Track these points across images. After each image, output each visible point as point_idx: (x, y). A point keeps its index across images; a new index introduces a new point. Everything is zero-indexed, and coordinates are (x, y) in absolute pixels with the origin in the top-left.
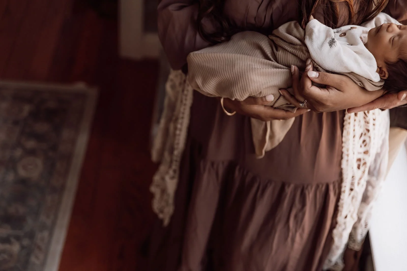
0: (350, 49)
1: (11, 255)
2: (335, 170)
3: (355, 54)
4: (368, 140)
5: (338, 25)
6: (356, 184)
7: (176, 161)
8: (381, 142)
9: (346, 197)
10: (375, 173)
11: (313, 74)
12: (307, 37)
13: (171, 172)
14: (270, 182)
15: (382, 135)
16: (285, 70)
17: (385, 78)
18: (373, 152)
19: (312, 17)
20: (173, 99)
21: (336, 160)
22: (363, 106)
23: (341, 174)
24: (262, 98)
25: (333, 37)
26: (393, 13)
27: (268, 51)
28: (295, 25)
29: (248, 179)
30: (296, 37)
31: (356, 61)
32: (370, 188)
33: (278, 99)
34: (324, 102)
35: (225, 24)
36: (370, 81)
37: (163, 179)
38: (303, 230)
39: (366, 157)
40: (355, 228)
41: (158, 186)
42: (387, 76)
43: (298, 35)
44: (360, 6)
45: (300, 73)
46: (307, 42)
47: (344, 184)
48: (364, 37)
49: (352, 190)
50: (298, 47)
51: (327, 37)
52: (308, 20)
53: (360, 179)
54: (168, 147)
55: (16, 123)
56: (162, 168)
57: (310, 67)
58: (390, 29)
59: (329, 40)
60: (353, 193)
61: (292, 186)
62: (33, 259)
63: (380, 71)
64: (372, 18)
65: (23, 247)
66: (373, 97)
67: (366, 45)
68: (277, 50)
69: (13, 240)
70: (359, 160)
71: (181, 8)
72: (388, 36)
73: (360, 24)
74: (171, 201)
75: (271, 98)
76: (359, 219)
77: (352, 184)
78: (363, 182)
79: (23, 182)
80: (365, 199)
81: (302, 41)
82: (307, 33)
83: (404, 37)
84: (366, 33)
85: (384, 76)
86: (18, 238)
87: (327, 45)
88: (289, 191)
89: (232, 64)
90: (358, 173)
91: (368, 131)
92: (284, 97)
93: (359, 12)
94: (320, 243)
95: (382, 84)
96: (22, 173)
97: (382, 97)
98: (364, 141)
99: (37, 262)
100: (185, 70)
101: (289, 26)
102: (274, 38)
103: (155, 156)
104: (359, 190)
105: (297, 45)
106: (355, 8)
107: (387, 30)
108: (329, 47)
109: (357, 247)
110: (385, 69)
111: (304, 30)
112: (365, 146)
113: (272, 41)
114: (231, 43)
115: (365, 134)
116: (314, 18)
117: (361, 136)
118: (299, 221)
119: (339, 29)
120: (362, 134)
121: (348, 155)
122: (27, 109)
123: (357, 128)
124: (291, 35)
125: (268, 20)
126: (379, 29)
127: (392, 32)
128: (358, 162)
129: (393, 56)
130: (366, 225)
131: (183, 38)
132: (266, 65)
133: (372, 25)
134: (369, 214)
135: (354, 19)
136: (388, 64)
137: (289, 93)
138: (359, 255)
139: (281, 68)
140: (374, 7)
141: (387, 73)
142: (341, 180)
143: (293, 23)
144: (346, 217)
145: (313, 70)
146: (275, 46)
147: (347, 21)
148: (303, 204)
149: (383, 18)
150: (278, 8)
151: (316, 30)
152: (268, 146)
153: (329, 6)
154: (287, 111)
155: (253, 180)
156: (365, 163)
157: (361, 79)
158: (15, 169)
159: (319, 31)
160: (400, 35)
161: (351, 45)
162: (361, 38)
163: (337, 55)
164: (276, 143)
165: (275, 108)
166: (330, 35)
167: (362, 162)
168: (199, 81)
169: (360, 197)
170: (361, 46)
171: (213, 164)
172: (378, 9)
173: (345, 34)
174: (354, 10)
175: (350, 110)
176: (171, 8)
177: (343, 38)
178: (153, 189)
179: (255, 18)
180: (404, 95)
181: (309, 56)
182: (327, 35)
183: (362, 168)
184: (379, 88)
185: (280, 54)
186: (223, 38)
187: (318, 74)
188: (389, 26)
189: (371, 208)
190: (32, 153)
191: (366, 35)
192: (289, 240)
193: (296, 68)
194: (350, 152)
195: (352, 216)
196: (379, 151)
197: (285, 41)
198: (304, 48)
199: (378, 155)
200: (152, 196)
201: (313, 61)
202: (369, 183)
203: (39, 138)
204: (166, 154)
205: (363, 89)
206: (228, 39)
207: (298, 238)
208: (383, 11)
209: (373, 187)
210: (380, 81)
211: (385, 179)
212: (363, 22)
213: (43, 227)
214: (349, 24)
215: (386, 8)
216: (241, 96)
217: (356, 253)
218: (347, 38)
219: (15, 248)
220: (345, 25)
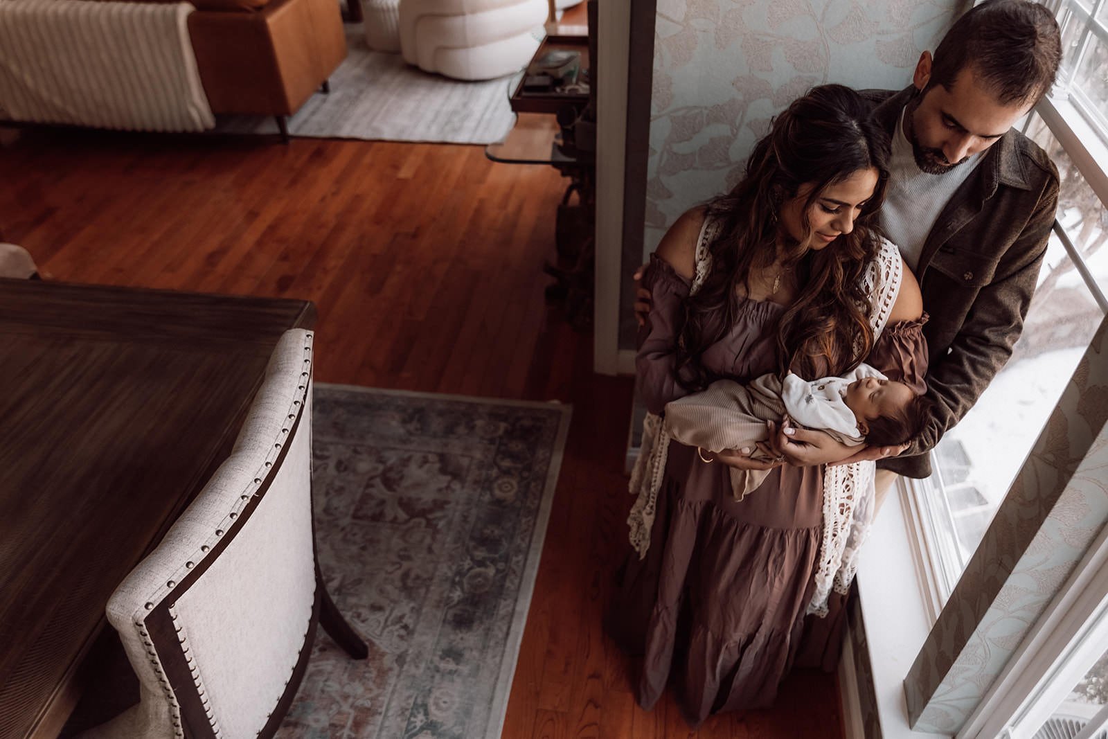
0: (827, 405)
1: (486, 579)
2: (817, 516)
3: (833, 410)
4: (851, 485)
5: (817, 377)
6: (839, 530)
7: (653, 498)
8: (866, 486)
9: (828, 543)
10: (861, 517)
11: (789, 431)
12: (784, 392)
13: (648, 508)
14: (748, 525)
15: (867, 479)
16: (761, 425)
17: (866, 434)
18: (857, 496)
19: (790, 371)
20: (651, 435)
21: (817, 505)
22: (845, 460)
23: (823, 519)
24: (737, 450)
25: (811, 394)
26: (875, 363)
27: (745, 403)
28: (772, 377)
29: (725, 521)
30: (773, 391)
31: (834, 418)
32: (856, 533)
33: (754, 452)
34: (801, 459)
35: (703, 374)
36: (849, 437)
37: (640, 512)
38: (783, 575)
39: (849, 502)
40: (840, 572)
41: (635, 519)
42: (867, 432)
43: (775, 389)
44: (839, 359)
45: (776, 428)
46: (784, 397)
47: (826, 530)
48: (844, 390)
49: (835, 535)
50: (775, 401)
51: (804, 393)
52: (786, 375)
53: (844, 524)
54: (644, 481)
55: (492, 441)
56: (639, 502)
57: (786, 423)
58: (870, 385)
59: (805, 397)
60: (835, 539)
61: (771, 530)
62: (508, 584)
63: (860, 427)
64: (852, 370)
65: (498, 571)
66: (855, 451)
67: (844, 400)
68: (754, 402)
69: (488, 563)
70: (842, 505)
71: (659, 357)
72: (867, 393)
73: (839, 376)
74: (648, 536)
75: (747, 451)
76: (844, 563)
77: (835, 530)
78: (847, 527)
79: (499, 502)
80: (851, 543)
81: (779, 395)
82: (784, 387)
83: (884, 393)
84: (846, 385)
85: (865, 432)
86: (493, 561)
87: (804, 402)
88: (767, 535)
89: (708, 417)
90: (841, 519)
91: (852, 476)
92: (761, 449)
93: (838, 364)
94: (801, 589)
95: (863, 439)
96: (497, 493)
97: (865, 450)
98: (847, 486)
99: (512, 587)
100: (662, 415)
101: (767, 378)
102: (751, 390)
103: (631, 488)
104: (843, 536)
105: (773, 399)
106: (834, 360)
107: (867, 386)
108: (805, 403)
109: (844, 592)
110: (865, 425)
111: (782, 383)
112: (848, 491)
113: (749, 391)
114: (708, 393)
115: (848, 479)
116: (793, 372)
117: (844, 481)
118: (778, 565)
119: (817, 382)
120: (845, 479)
121: (829, 501)
122: (503, 426)
123: (839, 474)
124: (768, 388)
125: (745, 371)
126: (859, 383)
127: (871, 388)
128: (842, 508)
129: (873, 413)
130: (852, 570)
131: (661, 386)
132: (742, 418)
133: (851, 379)
134: (856, 559)
135: (834, 371)
136: (869, 420)
137: (765, 445)
138: (846, 600)
139: (757, 422)
140: (854, 358)
141: (867, 428)
142: (823, 526)
143: (770, 376)
144: (829, 563)
145: (790, 427)
146: (752, 398)
147: (825, 374)
148: (783, 549)
149: (864, 369)
150: (755, 359)
151: (793, 385)
152: (747, 490)
153: (807, 361)
154: (764, 462)
155: (731, 522)
156: (849, 508)
157: (840, 435)
158: (491, 489)
159: (797, 386)
160: (880, 392)
161: (830, 400)
162: (840, 392)
163: (814, 412)
164: (756, 487)
165: (752, 459)
166: (807, 391)
167: (846, 507)
168: (676, 432)
169: (844, 543)
170: (840, 402)
171: (690, 504)
172: (859, 361)
173: (823, 387)
174: (833, 362)
175: (830, 464)
176: (650, 357)
177: (821, 392)
178: (629, 522)
179: (732, 369)
180: (888, 450)
181: (786, 412)
182: (805, 391)
183: (845, 514)
184: (861, 443)
185: (757, 407)
186: (700, 388)
187: (794, 431)
188: (868, 382)
189: (858, 551)
190: (506, 472)
191: (846, 388)
192: (768, 584)
193: (773, 423)
194: (833, 498)
195: (835, 562)
196: (865, 495)
197: (761, 394)
198: (780, 403)
199: (863, 498)
200: (629, 528)
201: (789, 416)
202: (853, 528)
203: (514, 457)
204: (643, 489)
205: (842, 444)
206: (705, 388)
207: (777, 583)
208: (865, 362)
209: (859, 532)
210: (861, 437)
211: (872, 523)
212: (843, 373)
213: (518, 551)
214: (827, 376)
215: (867, 359)
216: (716, 449)
217: (843, 597)
218: (825, 391)
219: (491, 571)
220: (823, 377)
